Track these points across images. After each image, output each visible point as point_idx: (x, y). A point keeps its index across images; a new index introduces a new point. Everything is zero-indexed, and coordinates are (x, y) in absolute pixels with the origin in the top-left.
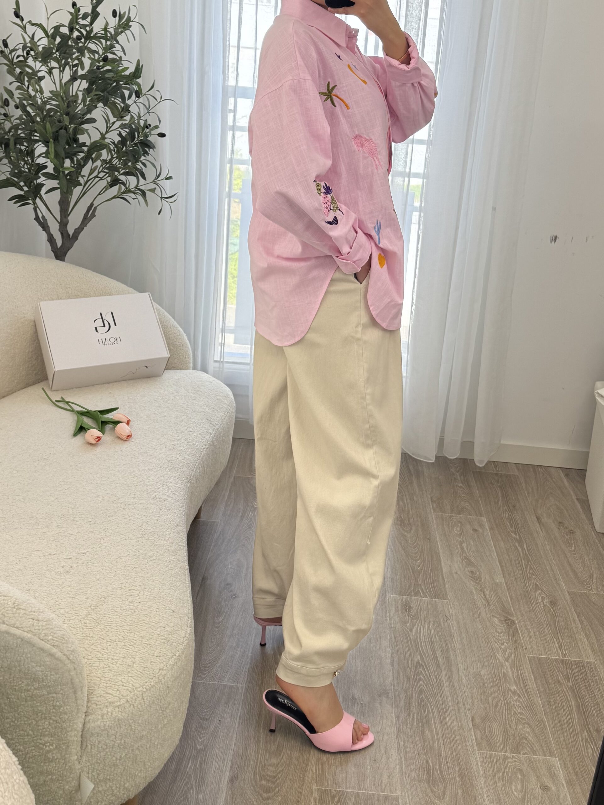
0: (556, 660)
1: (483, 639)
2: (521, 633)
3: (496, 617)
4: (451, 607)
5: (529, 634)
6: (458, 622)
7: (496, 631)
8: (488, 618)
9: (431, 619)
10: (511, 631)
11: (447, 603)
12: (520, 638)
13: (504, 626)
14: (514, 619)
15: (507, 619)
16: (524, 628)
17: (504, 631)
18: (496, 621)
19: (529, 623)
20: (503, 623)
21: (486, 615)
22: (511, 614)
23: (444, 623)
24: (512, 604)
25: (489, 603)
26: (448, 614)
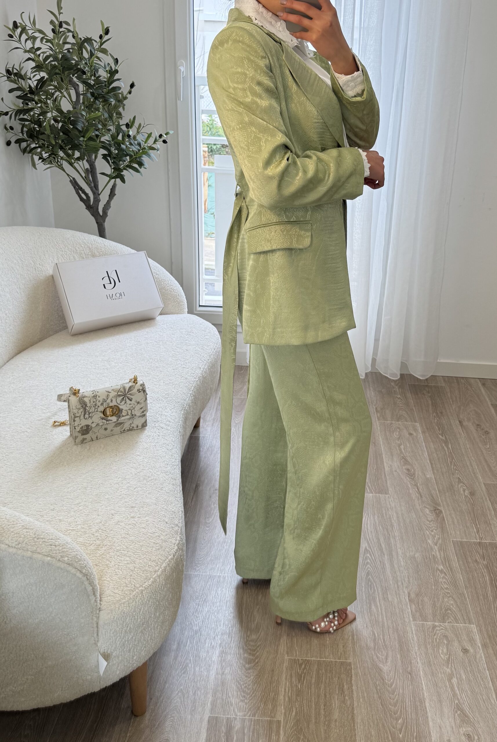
0: (474, 543)
1: (417, 528)
2: (447, 520)
3: (427, 508)
4: (391, 501)
5: (453, 522)
6: (397, 513)
7: (427, 520)
8: (421, 509)
9: (376, 512)
10: (439, 519)
11: (389, 497)
12: (446, 525)
13: (433, 515)
14: (441, 508)
15: (435, 509)
16: (449, 516)
17: (433, 519)
18: (427, 511)
19: (453, 512)
20: (432, 513)
21: (419, 505)
22: (439, 505)
23: (386, 514)
24: (440, 496)
25: (421, 496)
26: (389, 507)
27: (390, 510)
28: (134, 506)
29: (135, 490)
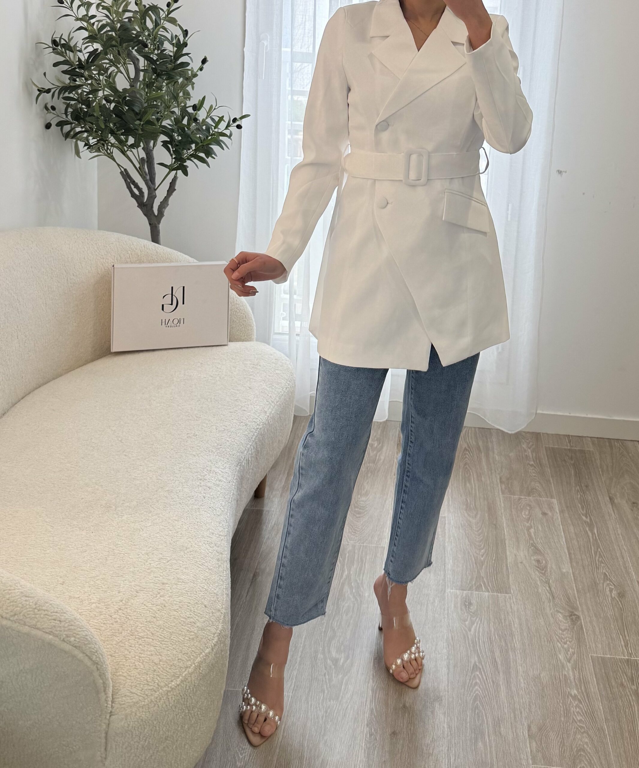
0: (621, 660)
1: (545, 639)
2: (586, 629)
3: (560, 612)
5: (594, 632)
7: (560, 628)
8: (552, 614)
10: (575, 628)
11: (510, 598)
12: (584, 635)
13: (568, 622)
14: (580, 614)
15: (572, 615)
16: (589, 624)
17: (568, 628)
18: (560, 617)
19: (594, 618)
20: (567, 619)
21: (550, 610)
22: (577, 609)
23: (505, 620)
24: (579, 598)
25: (553, 597)
26: (510, 611)
27: (511, 614)
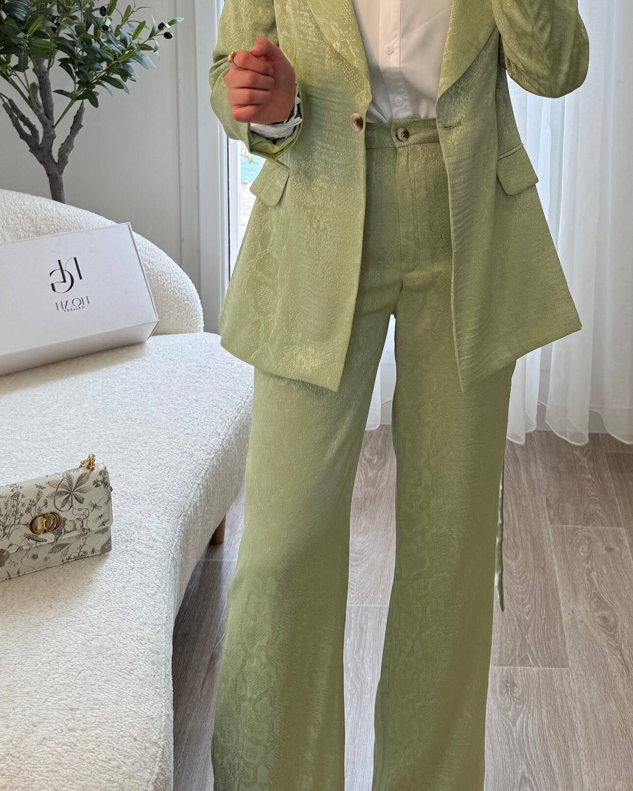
4: (573, 679)
6: (583, 704)
23: (562, 706)
26: (569, 692)
27: (570, 697)
28: (76, 707)
29: (79, 676)
